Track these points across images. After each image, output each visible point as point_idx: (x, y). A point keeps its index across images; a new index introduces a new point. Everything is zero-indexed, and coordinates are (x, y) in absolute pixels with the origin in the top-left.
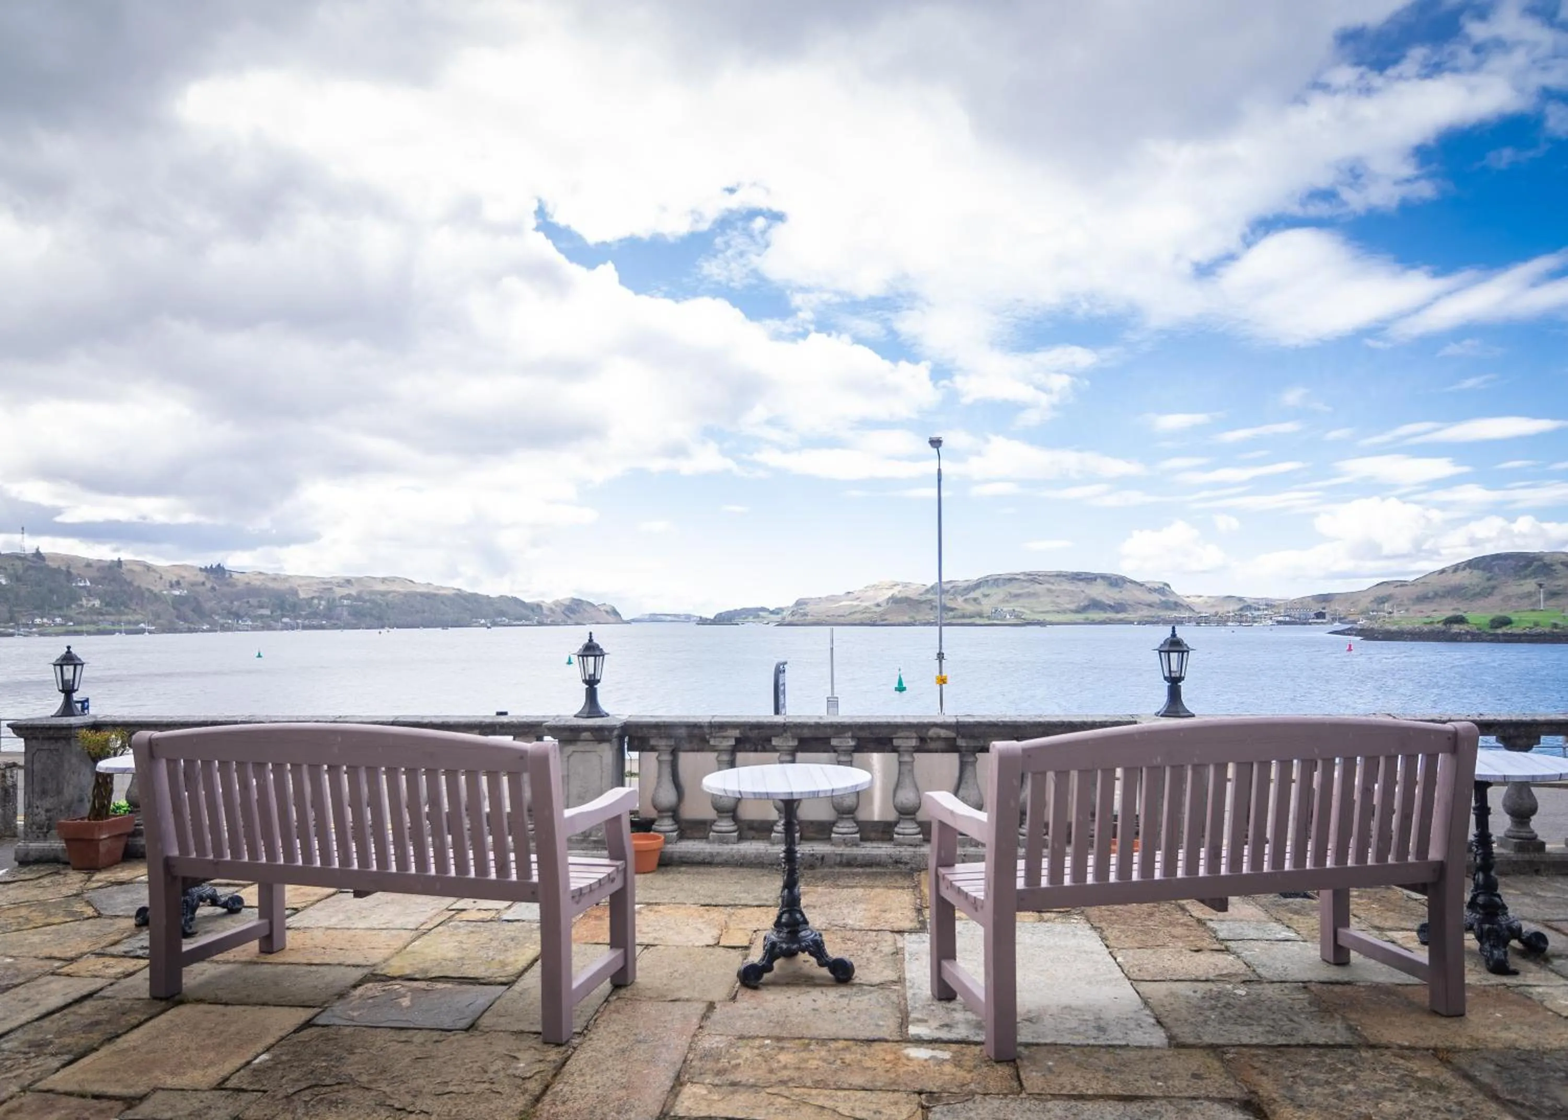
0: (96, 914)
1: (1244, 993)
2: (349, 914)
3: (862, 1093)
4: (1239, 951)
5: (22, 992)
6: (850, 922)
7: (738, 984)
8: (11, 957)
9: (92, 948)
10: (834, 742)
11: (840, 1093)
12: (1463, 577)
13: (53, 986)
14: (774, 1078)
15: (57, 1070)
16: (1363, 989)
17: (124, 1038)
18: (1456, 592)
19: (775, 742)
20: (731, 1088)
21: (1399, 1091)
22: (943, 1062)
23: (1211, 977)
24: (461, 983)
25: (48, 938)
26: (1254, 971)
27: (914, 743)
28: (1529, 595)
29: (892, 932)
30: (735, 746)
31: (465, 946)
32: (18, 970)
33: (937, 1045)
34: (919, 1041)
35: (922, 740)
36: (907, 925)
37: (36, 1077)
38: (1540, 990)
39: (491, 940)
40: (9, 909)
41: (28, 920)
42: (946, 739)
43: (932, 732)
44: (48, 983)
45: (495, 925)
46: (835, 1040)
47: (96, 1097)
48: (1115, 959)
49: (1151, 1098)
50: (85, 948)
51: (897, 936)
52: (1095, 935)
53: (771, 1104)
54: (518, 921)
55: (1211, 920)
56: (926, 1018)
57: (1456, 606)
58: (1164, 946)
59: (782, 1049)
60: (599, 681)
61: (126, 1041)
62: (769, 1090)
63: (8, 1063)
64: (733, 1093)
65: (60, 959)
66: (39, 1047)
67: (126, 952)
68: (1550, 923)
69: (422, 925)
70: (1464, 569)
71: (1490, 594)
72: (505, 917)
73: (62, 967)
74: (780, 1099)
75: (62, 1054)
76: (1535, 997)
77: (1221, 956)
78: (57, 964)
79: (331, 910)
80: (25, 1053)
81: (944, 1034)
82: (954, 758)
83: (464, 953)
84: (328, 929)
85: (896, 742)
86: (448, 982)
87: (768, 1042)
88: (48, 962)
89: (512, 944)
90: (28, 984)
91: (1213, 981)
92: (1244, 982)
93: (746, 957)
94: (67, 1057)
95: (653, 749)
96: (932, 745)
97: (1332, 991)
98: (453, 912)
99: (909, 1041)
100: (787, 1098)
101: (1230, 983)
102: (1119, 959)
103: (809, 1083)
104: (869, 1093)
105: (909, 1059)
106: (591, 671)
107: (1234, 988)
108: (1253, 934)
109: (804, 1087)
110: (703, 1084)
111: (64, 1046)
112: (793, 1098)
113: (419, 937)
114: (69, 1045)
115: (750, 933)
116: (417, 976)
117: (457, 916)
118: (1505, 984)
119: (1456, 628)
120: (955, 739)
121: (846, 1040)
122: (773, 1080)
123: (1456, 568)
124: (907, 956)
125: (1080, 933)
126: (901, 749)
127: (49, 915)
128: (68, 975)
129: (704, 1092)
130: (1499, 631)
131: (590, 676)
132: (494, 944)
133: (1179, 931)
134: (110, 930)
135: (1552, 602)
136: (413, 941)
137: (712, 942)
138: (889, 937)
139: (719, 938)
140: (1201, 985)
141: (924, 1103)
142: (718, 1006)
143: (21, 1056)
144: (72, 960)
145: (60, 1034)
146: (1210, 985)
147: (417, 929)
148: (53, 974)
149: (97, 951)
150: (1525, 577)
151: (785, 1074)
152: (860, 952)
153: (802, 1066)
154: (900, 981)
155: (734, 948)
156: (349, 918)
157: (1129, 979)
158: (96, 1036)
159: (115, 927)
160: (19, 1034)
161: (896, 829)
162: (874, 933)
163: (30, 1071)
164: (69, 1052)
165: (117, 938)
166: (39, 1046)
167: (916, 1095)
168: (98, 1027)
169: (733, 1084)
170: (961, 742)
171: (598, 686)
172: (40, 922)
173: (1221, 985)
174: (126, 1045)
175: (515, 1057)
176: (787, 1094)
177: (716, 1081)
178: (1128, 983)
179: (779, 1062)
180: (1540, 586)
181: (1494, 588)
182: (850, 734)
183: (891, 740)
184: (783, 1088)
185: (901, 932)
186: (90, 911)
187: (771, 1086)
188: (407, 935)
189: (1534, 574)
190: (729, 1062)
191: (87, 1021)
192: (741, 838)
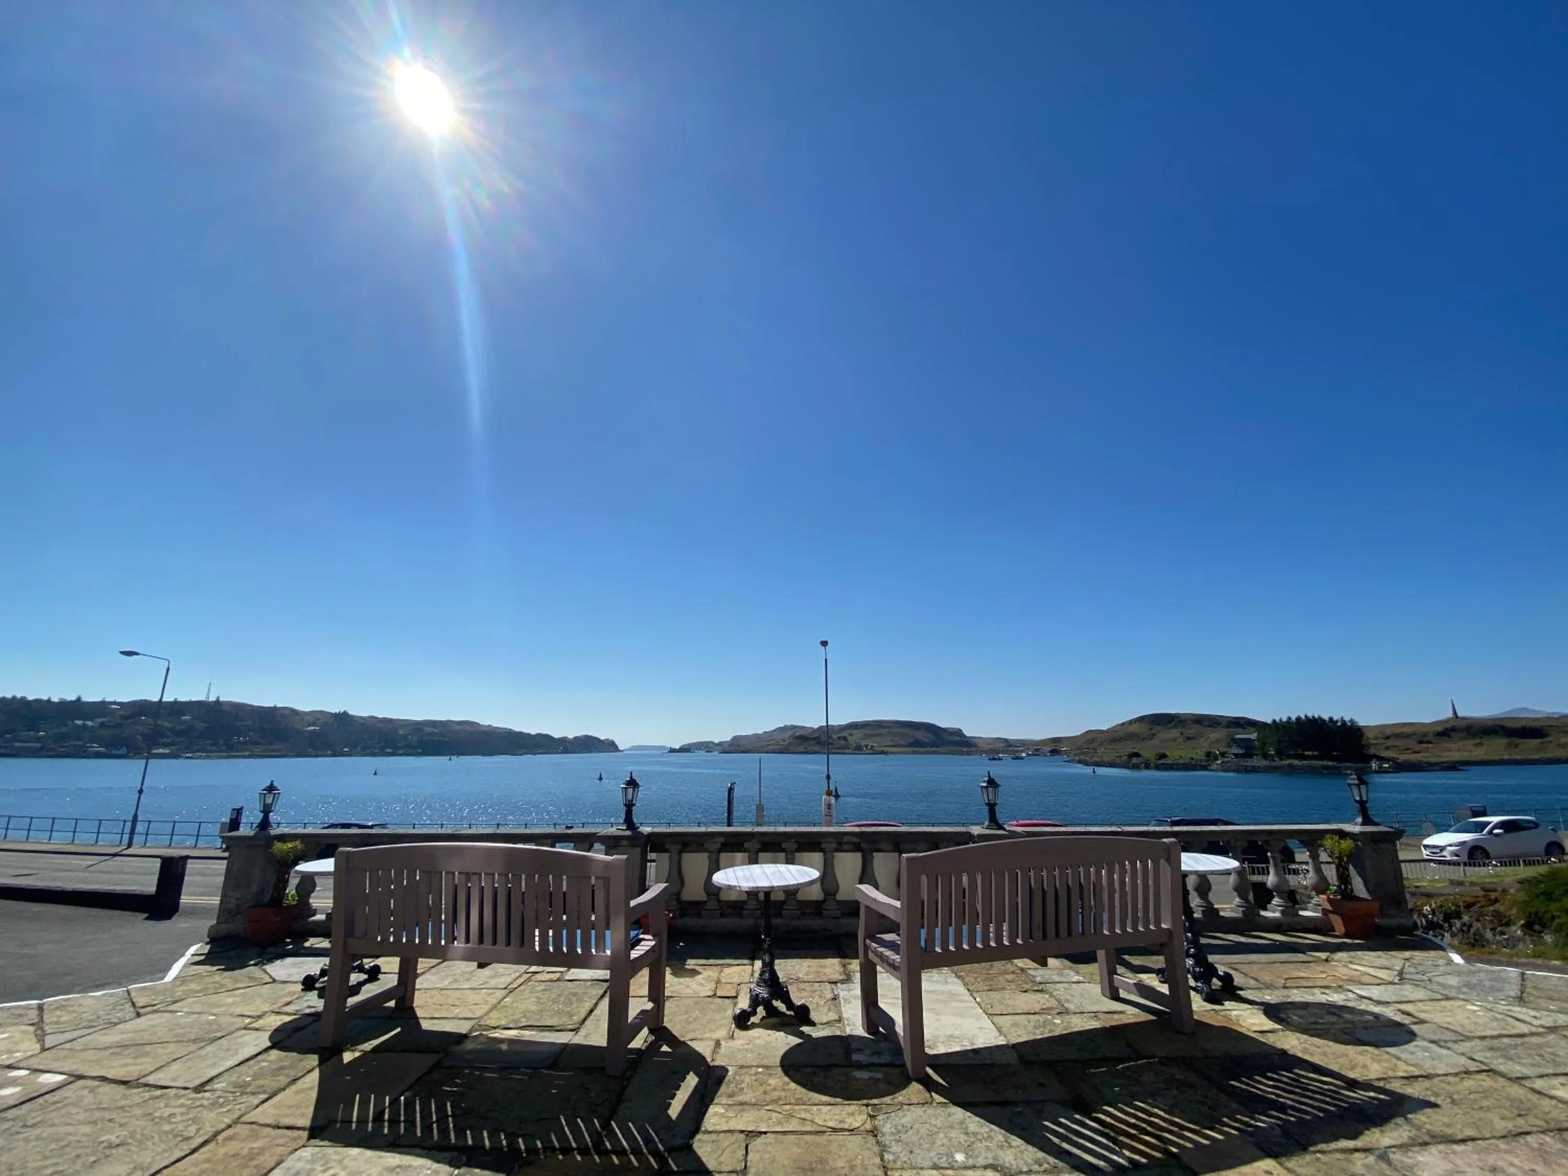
0: (271, 980)
1: (1059, 1022)
2: (457, 977)
3: (829, 1108)
4: (1051, 990)
5: (223, 1042)
6: (801, 976)
7: (733, 1026)
8: (214, 1015)
9: (271, 1008)
10: (784, 845)
11: (815, 1108)
12: (1134, 728)
13: (247, 1038)
14: (768, 1098)
15: (257, 1106)
16: (1131, 1017)
17: (302, 1080)
18: (1132, 737)
19: (746, 845)
20: (740, 1107)
21: (1167, 1089)
22: (878, 1080)
23: (1037, 1010)
24: (542, 1031)
25: (238, 999)
26: (1063, 1005)
27: (834, 846)
28: (1174, 740)
29: (829, 983)
30: (720, 849)
31: (541, 1001)
32: (220, 1025)
33: (872, 1068)
34: (861, 1066)
35: (840, 844)
36: (837, 977)
37: (242, 1112)
38: (1235, 1013)
39: (560, 996)
40: (207, 976)
41: (222, 986)
42: (854, 843)
43: (845, 839)
44: (243, 1036)
45: (560, 983)
46: (805, 1066)
47: (288, 1128)
48: (975, 999)
49: (1015, 1104)
50: (266, 1007)
51: (833, 986)
52: (959, 981)
53: (770, 1119)
54: (576, 980)
55: (1030, 969)
56: (861, 1047)
57: (1132, 746)
58: (1004, 989)
59: (771, 1075)
60: (634, 805)
61: (304, 1083)
62: (767, 1108)
63: (221, 1100)
64: (742, 1111)
65: (249, 1017)
66: (242, 1088)
67: (297, 1011)
68: (1233, 966)
69: (509, 985)
70: (1135, 723)
71: (1152, 739)
72: (567, 978)
73: (251, 1024)
74: (775, 1114)
75: (259, 1093)
76: (1234, 1018)
77: (1039, 995)
78: (247, 1021)
79: (443, 974)
80: (232, 1093)
81: (875, 1060)
82: (858, 856)
83: (542, 1006)
84: (442, 989)
85: (823, 846)
86: (533, 1030)
87: (760, 1070)
88: (240, 1019)
89: (574, 999)
90: (228, 1037)
91: (1039, 1013)
92: (1058, 1014)
93: (735, 1005)
94: (263, 1097)
95: (667, 851)
96: (845, 847)
97: (1112, 1019)
98: (530, 975)
99: (853, 1066)
100: (780, 1113)
101: (1050, 1015)
102: (978, 999)
103: (793, 1101)
104: (834, 1107)
105: (857, 1080)
106: (630, 797)
107: (1053, 1018)
108: (1057, 978)
109: (790, 1104)
110: (721, 1104)
111: (260, 1087)
112: (784, 1113)
113: (507, 995)
114: (263, 1086)
115: (736, 986)
116: (511, 1026)
117: (533, 978)
118: (1214, 1010)
119: (1134, 760)
120: (859, 843)
121: (811, 1066)
122: (768, 1099)
123: (1131, 722)
124: (842, 1001)
125: (949, 980)
126: (827, 850)
127: (237, 982)
128: (257, 1029)
129: (723, 1111)
130: (1160, 762)
131: (629, 801)
132: (562, 999)
133: (1010, 977)
134: (283, 993)
135: (1189, 743)
136: (504, 998)
137: (710, 993)
138: (828, 986)
139: (716, 990)
140: (1032, 1016)
141: (871, 1113)
142: (723, 1043)
143: (229, 1095)
144: (260, 1017)
145: (256, 1077)
146: (1037, 1017)
147: (505, 988)
148: (245, 1028)
149: (276, 1010)
150: (1170, 728)
151: (775, 1095)
152: (811, 999)
153: (786, 1087)
154: (840, 1020)
155: (728, 997)
156: (456, 981)
157: (986, 1014)
158: (283, 1080)
159: (287, 991)
160: (226, 1076)
161: (824, 906)
162: (818, 984)
163: (238, 1107)
164: (264, 1092)
165: (288, 999)
166: (241, 1086)
167: (865, 1107)
168: (282, 1071)
169: (742, 1104)
170: (864, 845)
171: (634, 808)
172: (231, 987)
173: (1044, 1016)
174: (305, 1086)
175: (588, 1089)
176: (778, 1109)
177: (730, 1102)
178: (986, 1017)
179: (770, 1085)
180: (1182, 733)
181: (1155, 734)
182: (793, 840)
183: (820, 844)
184: (775, 1106)
185: (835, 983)
186: (268, 979)
187: (767, 1105)
188: (500, 994)
189: (1175, 726)
190: (736, 1087)
191: (274, 1066)
192: (722, 915)
